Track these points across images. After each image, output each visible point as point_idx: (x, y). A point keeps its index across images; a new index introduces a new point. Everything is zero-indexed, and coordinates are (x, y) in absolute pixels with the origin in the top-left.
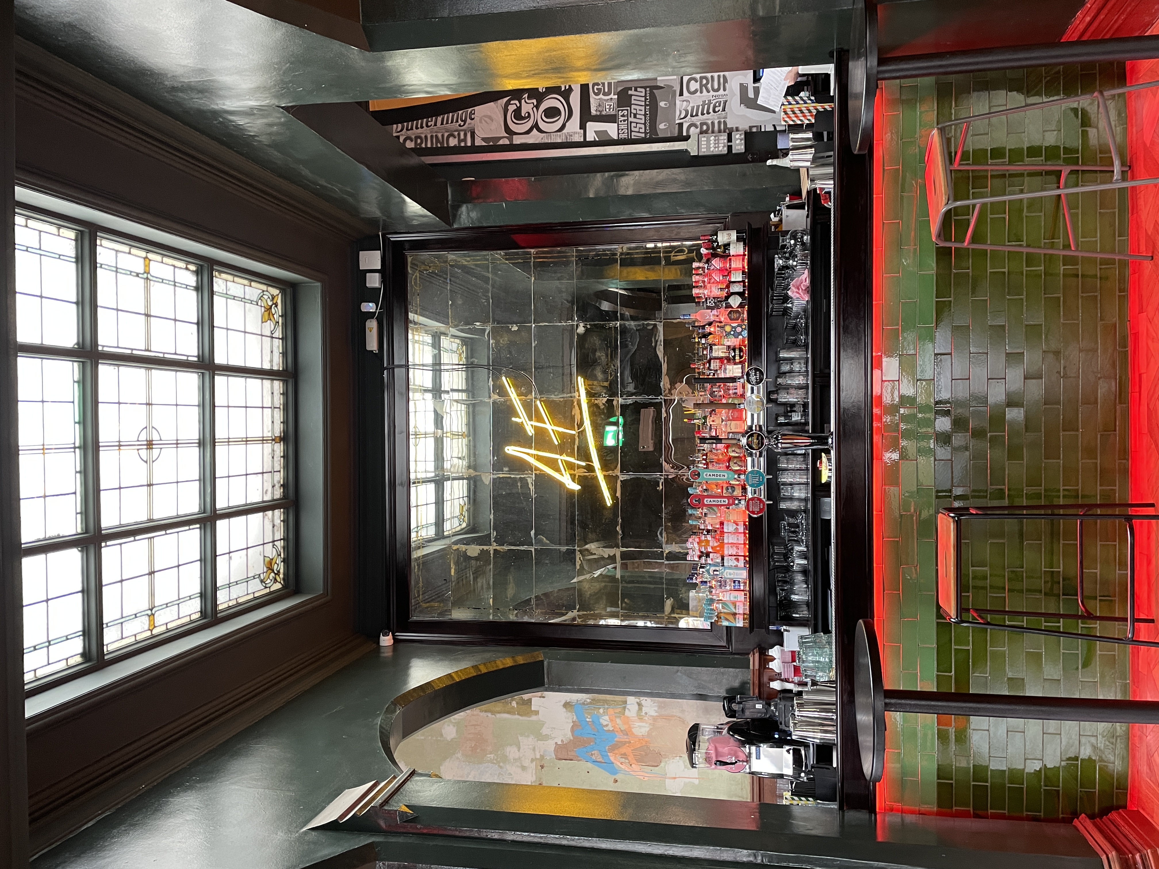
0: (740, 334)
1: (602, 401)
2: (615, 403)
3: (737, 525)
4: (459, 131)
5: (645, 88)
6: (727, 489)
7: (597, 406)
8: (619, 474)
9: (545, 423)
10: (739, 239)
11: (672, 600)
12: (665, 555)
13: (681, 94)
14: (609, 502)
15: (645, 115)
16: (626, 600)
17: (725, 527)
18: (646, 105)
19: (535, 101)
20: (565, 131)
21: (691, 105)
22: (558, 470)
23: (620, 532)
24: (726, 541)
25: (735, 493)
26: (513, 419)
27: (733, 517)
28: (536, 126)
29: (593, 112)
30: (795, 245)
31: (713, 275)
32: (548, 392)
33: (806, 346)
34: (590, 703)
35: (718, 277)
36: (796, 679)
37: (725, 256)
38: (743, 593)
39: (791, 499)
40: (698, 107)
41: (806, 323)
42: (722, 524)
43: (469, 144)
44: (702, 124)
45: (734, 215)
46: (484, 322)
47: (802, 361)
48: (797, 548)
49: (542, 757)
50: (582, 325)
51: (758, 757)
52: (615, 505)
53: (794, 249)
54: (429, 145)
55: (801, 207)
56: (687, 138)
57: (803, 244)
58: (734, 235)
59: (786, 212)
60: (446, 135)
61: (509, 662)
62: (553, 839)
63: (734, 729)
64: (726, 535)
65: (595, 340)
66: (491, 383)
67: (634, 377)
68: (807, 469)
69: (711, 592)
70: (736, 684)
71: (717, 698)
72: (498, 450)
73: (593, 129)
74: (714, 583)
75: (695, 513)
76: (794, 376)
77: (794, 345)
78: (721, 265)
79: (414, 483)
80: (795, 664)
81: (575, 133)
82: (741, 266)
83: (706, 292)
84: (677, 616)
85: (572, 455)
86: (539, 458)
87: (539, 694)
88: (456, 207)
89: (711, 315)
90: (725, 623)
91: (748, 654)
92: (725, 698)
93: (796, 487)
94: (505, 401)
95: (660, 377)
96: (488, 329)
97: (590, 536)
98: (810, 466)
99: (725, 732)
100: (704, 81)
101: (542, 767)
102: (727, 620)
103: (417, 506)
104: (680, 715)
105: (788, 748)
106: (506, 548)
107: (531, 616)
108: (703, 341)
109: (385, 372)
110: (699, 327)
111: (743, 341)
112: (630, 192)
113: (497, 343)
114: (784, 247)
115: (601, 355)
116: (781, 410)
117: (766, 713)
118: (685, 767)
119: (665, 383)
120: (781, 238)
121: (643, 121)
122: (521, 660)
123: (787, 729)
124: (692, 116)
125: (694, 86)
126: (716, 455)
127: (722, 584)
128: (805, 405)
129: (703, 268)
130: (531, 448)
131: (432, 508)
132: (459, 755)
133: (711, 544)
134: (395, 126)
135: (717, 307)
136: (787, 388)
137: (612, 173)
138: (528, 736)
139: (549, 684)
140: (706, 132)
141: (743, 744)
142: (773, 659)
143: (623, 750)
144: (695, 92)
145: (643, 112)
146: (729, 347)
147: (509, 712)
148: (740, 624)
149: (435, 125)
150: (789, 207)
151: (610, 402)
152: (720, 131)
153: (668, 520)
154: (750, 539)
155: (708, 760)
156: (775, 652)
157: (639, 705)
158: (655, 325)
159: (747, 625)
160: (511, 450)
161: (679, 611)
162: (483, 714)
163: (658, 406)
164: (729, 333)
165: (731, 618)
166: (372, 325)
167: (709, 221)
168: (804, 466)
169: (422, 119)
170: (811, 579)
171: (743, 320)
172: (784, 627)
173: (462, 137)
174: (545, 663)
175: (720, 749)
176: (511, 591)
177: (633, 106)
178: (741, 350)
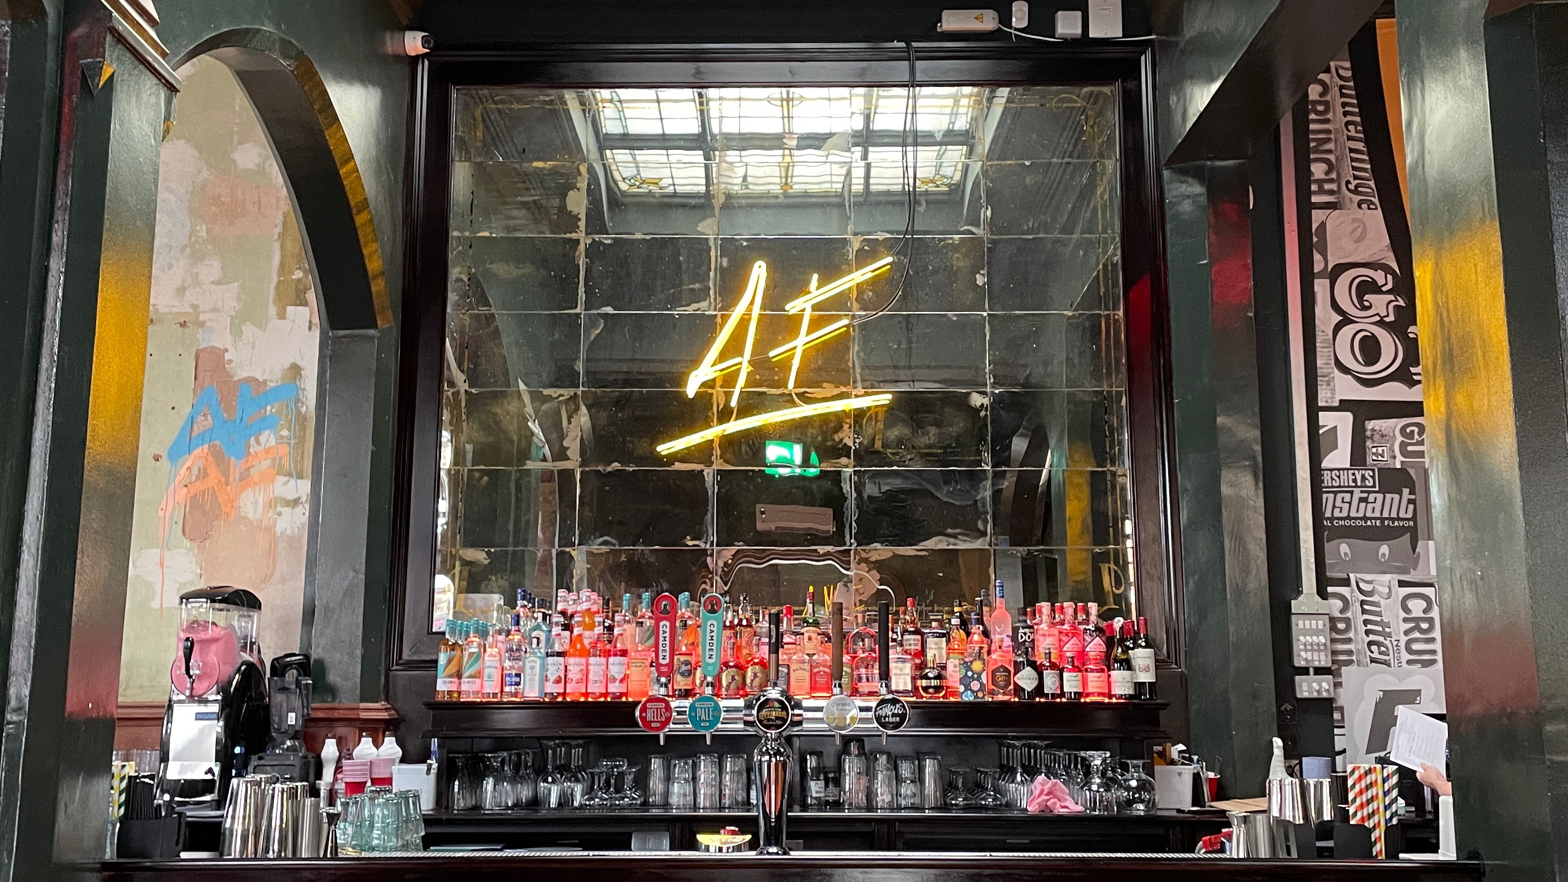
0: (968, 688)
1: (848, 438)
2: (844, 460)
3: (622, 681)
4: (1338, 181)
5: (1414, 519)
6: (687, 663)
7: (838, 428)
8: (715, 467)
9: (809, 333)
10: (1139, 686)
11: (486, 562)
12: (567, 549)
13: (1402, 584)
14: (664, 449)
15: (1365, 518)
16: (486, 478)
17: (618, 659)
18: (1382, 519)
19: (1391, 318)
20: (1337, 372)
21: (1383, 602)
22: (722, 357)
23: (609, 469)
24: (592, 660)
25: (678, 677)
26: (815, 277)
27: (636, 674)
28: (1346, 320)
29: (1371, 425)
30: (1128, 789)
31: (1074, 640)
32: (865, 340)
33: (945, 807)
34: (299, 413)
35: (1070, 648)
36: (341, 786)
37: (1108, 662)
38: (498, 690)
39: (668, 779)
40: (1378, 614)
41: (986, 808)
42: (624, 653)
43: (1314, 199)
44: (1347, 621)
45: (1183, 678)
46: (993, 225)
47: (917, 800)
48: (578, 789)
49: (202, 325)
50: (986, 401)
51: (199, 717)
52: (658, 460)
53: (1120, 786)
54: (1312, 127)
55: (1197, 798)
56: (1322, 593)
57: (1130, 803)
58: (1147, 677)
59: (1188, 771)
60: (1332, 157)
61: (374, 264)
62: (51, 342)
63: (251, 673)
64: (603, 660)
65: (958, 425)
66: (881, 236)
67: (891, 495)
68: (722, 808)
69: (499, 632)
70: (333, 677)
71: (307, 642)
72: (760, 248)
73: (1343, 423)
74: (517, 638)
75: (644, 604)
76: (890, 785)
77: (947, 786)
78: (1092, 655)
79: (700, 95)
80: (369, 783)
81: (1333, 391)
82: (1091, 690)
83: (1044, 626)
84: (457, 570)
85: (750, 382)
86: (744, 323)
87: (316, 320)
88: (1200, 175)
89: (1002, 635)
90: (442, 659)
91: (387, 700)
92: (307, 657)
93: (689, 789)
94: (848, 262)
95: (891, 544)
96: (979, 232)
97: (604, 414)
98: (727, 813)
99: (246, 657)
100: (1425, 626)
101: (183, 325)
102: (449, 661)
103: (658, 101)
104: (277, 574)
105: (217, 770)
106: (582, 262)
107: (457, 306)
108: (955, 621)
109: (903, 44)
110: (981, 614)
111: (954, 694)
112: (1225, 490)
113: (955, 248)
114: (1125, 768)
115: (931, 435)
116: (830, 762)
117: (278, 731)
118: (182, 585)
119: (880, 551)
120: (1140, 762)
121: (1353, 514)
122: (378, 287)
123: (250, 769)
124: (1362, 603)
125: (1417, 607)
126: (749, 644)
127: (515, 653)
128: (837, 805)
129: (1087, 622)
130: (763, 307)
131: (654, 129)
132: (205, 174)
133: (587, 634)
134: (1348, 64)
135: (1017, 645)
136: (869, 773)
137: (1260, 459)
138: (239, 299)
139: (336, 339)
140: (1333, 628)
141: (224, 689)
142: (377, 744)
143: (213, 472)
144: (1406, 609)
145: (1369, 514)
146: (944, 667)
147: (282, 265)
148: (443, 685)
149: (1350, 138)
150: (1196, 777)
151: (844, 451)
152: (1334, 653)
153: (631, 555)
154: (596, 704)
155: (194, 625)
156: (391, 747)
157: (296, 502)
158: (984, 534)
159: (439, 698)
160: (759, 272)
161: (466, 574)
162: (280, 216)
163: (837, 538)
164: (969, 668)
165: (453, 668)
166: (987, 21)
167: (1172, 633)
168: (727, 802)
169: (1361, 114)
170: (522, 814)
171: (992, 693)
172: (435, 766)
173: (1327, 186)
174: (372, 332)
175: (214, 647)
176: (502, 269)
177: (1381, 496)
178: (938, 689)
